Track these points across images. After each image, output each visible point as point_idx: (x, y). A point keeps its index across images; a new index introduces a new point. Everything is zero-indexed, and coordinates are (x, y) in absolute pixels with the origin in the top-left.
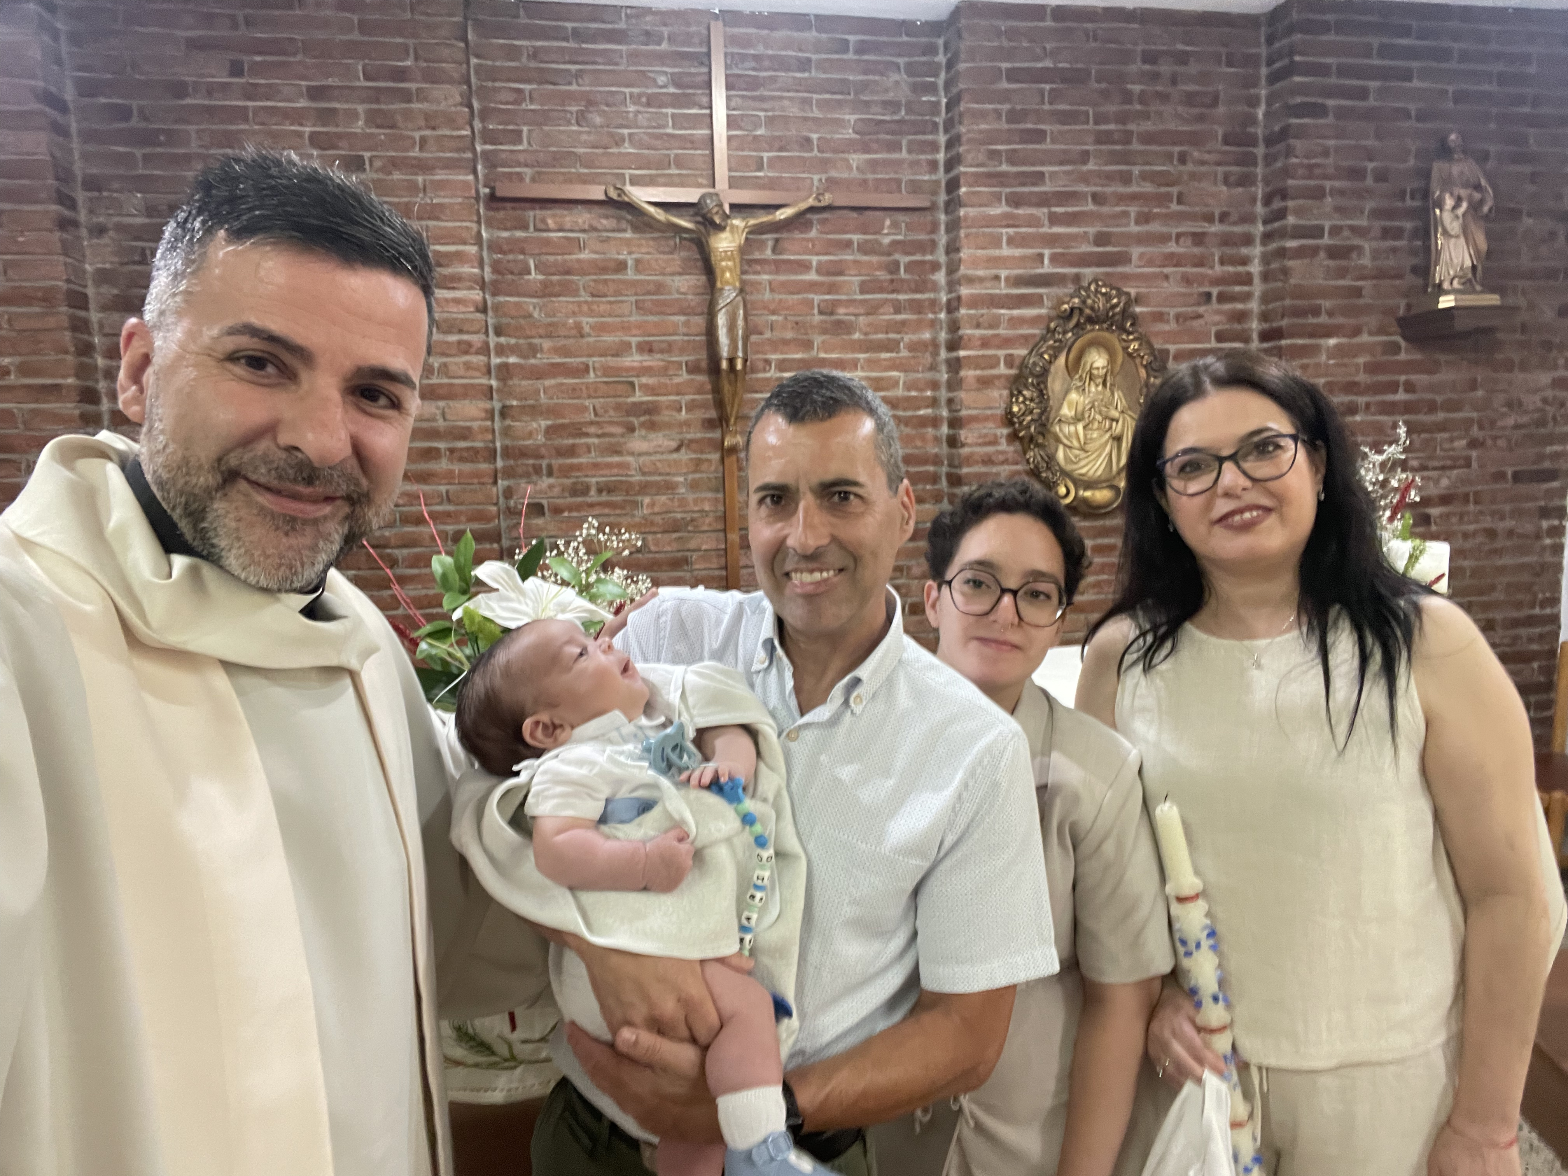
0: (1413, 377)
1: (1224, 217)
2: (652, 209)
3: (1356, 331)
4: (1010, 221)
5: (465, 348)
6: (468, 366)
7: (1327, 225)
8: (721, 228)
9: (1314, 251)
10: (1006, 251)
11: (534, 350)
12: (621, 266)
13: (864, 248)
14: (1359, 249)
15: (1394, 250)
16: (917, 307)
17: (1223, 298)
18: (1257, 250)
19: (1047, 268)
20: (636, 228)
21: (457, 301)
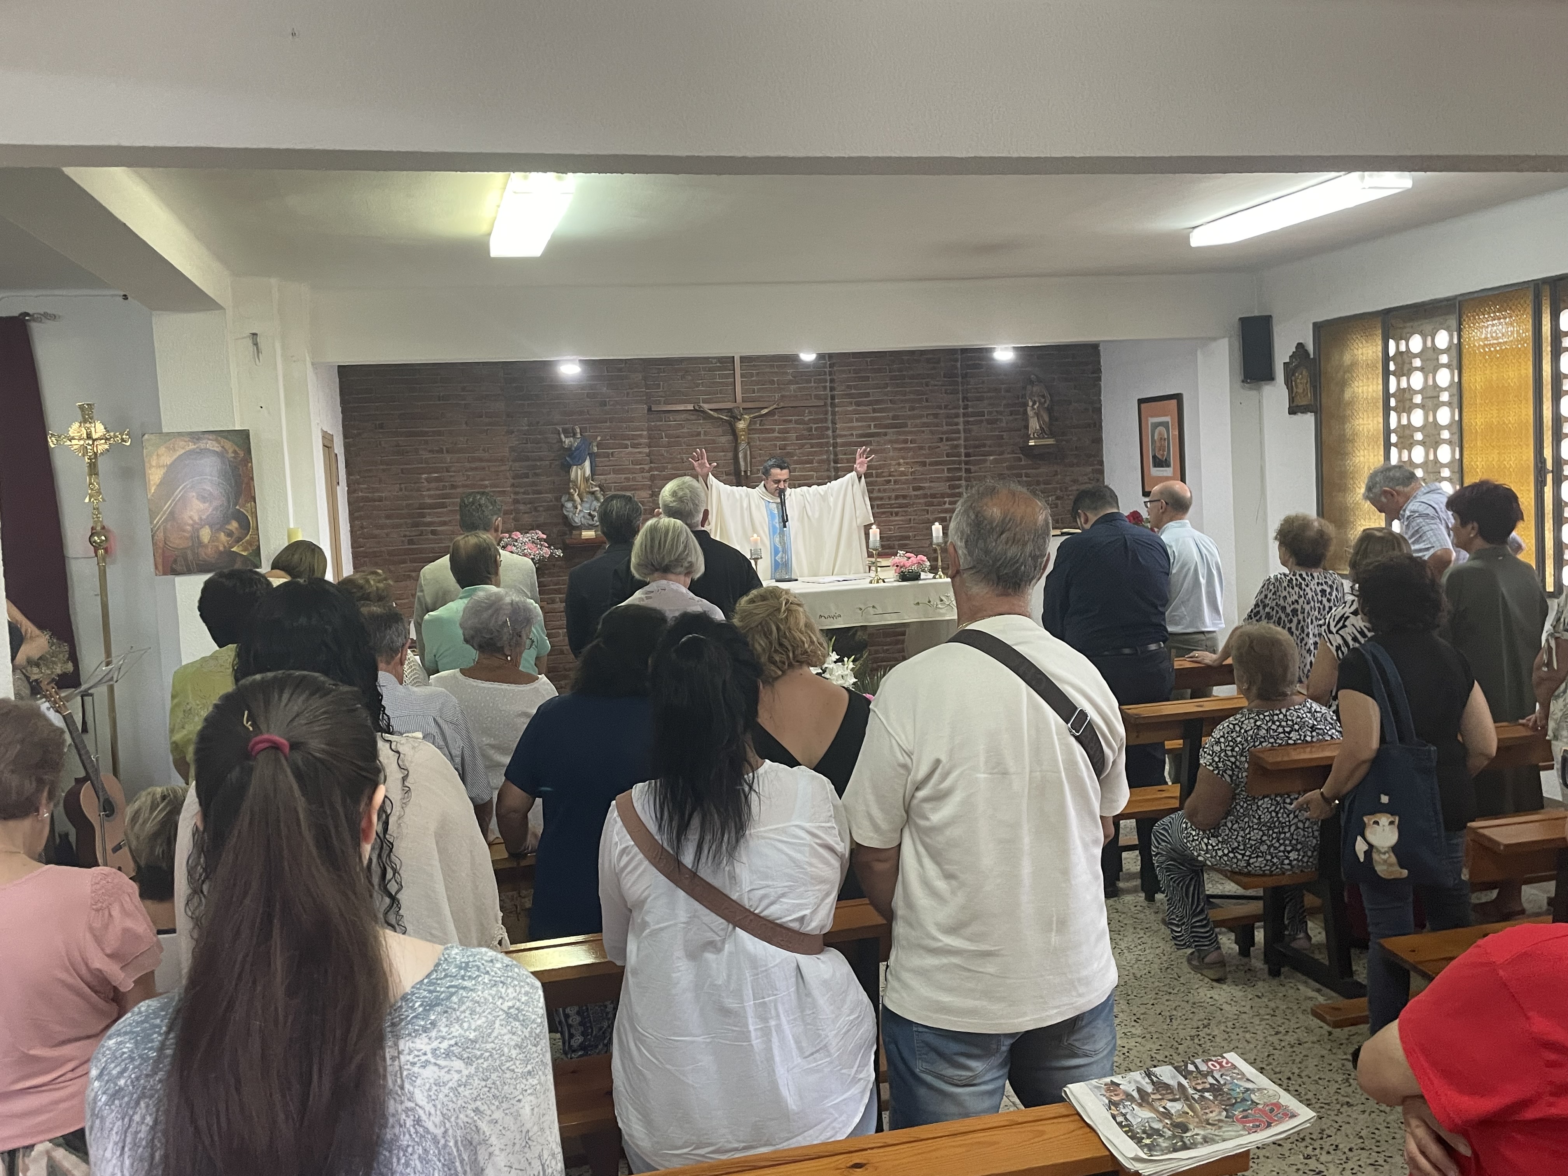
0: (1029, 471)
1: (946, 407)
2: (712, 413)
3: (1002, 453)
4: (856, 412)
5: (642, 471)
6: (643, 478)
7: (986, 411)
8: (740, 420)
9: (982, 421)
10: (855, 424)
11: (664, 469)
12: (699, 434)
13: (797, 422)
14: (1001, 420)
15: (1016, 419)
16: (820, 445)
17: (947, 440)
18: (961, 420)
19: (873, 430)
20: (704, 419)
21: (640, 453)
